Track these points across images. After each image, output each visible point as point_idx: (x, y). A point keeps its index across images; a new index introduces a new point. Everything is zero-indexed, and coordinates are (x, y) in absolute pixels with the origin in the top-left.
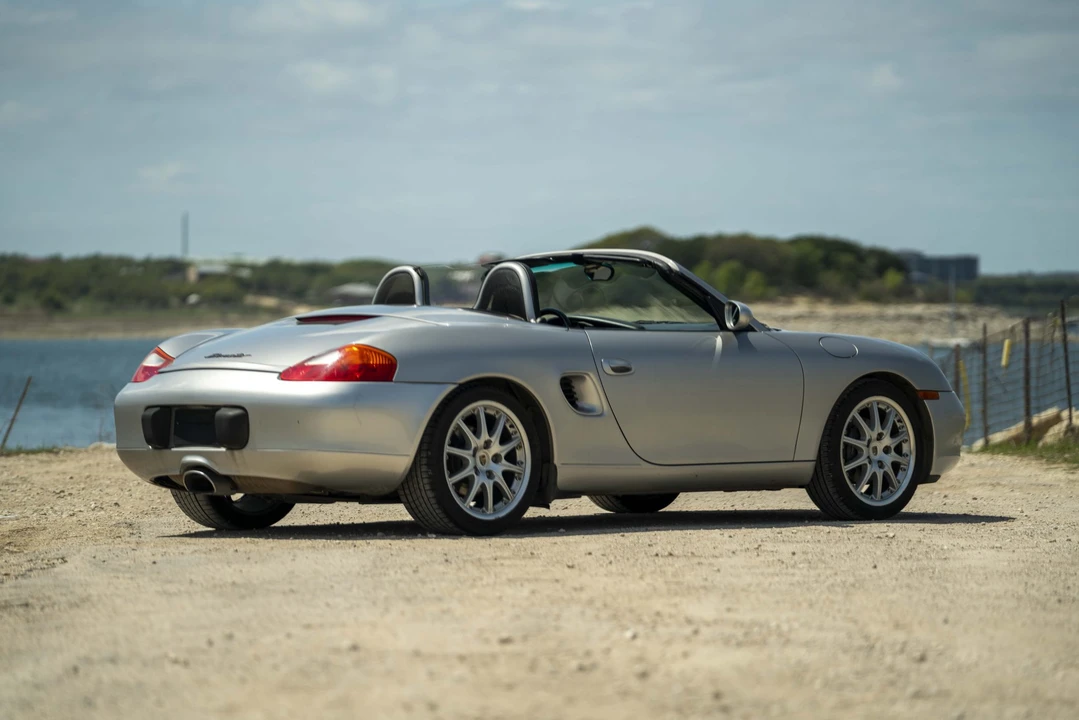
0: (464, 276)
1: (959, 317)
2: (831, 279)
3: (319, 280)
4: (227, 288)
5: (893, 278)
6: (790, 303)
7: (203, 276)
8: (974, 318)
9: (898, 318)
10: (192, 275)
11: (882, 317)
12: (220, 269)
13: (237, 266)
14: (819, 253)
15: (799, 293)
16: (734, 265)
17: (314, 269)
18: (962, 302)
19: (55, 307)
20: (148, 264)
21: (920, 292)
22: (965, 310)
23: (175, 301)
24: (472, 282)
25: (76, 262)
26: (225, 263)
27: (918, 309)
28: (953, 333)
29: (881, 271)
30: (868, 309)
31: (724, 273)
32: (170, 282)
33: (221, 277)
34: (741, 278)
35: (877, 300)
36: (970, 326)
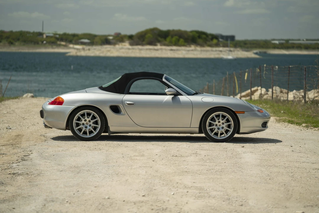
0: (111, 38)
1: (231, 51)
2: (200, 41)
3: (75, 38)
4: (53, 40)
5: (215, 41)
6: (190, 47)
7: (47, 37)
8: (234, 51)
9: (216, 51)
10: (45, 36)
11: (212, 51)
12: (51, 35)
13: (56, 34)
14: (197, 35)
15: (193, 44)
16: (177, 37)
17: (74, 35)
18: (231, 47)
19: (11, 43)
20: (34, 33)
21: (221, 45)
22: (232, 49)
23: (40, 43)
24: (113, 39)
25: (16, 32)
26: (53, 33)
27: (221, 49)
28: (229, 55)
29: (212, 39)
30: (209, 48)
31: (174, 39)
32: (39, 38)
33: (51, 37)
34: (178, 40)
35: (210, 46)
36: (233, 53)
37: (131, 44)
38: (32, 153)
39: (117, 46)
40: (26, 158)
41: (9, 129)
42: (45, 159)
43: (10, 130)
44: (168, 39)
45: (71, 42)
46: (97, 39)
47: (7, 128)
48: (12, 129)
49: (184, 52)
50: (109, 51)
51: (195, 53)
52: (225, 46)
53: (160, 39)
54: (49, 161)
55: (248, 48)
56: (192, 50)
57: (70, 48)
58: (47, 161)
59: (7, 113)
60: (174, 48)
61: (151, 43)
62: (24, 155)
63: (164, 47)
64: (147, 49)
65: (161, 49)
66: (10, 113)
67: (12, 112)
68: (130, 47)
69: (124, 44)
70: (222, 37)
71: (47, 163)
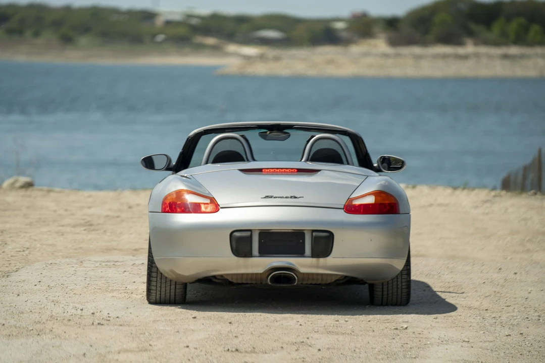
0: (340, 25)
3: (244, 27)
4: (182, 31)
7: (168, 23)
10: (159, 21)
12: (177, 18)
13: (190, 16)
16: (522, 20)
17: (242, 19)
19: (67, 40)
20: (130, 13)
23: (146, 39)
24: (346, 29)
26: (182, 13)
31: (513, 26)
32: (145, 27)
33: (178, 24)
34: (526, 29)
37: (393, 43)
39: (355, 49)
44: (497, 27)
46: (299, 30)
49: (541, 62)
50: (331, 62)
57: (228, 54)
60: (514, 50)
61: (448, 39)
63: (483, 50)
64: (436, 57)
65: (477, 56)
68: (390, 50)
69: (372, 42)
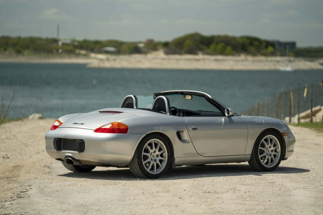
0: (141, 45)
1: (290, 61)
2: (252, 49)
3: (98, 46)
4: (70, 48)
5: (270, 49)
6: (239, 55)
7: (63, 44)
8: (294, 61)
9: (272, 61)
10: (60, 43)
11: (267, 61)
12: (68, 41)
13: (73, 41)
14: (248, 41)
15: (242, 53)
16: (223, 44)
17: (97, 43)
18: (291, 56)
19: (19, 52)
20: (47, 40)
21: (278, 53)
22: (292, 59)
23: (55, 51)
24: (145, 47)
25: (25, 39)
26: (70, 40)
27: (278, 58)
28: (287, 66)
29: (267, 47)
30: (263, 58)
31: (220, 47)
32: (54, 46)
33: (68, 45)
34: (225, 48)
35: (265, 55)
36: (293, 63)
37: (167, 53)
38: (31, 189)
39: (150, 56)
40: (22, 195)
41: (6, 158)
42: (46, 195)
43: (8, 160)
44: (212, 47)
45: (92, 50)
46: (124, 47)
47: (4, 157)
48: (11, 159)
49: (232, 63)
50: (139, 62)
51: (246, 63)
52: (283, 54)
53: (202, 46)
54: (50, 199)
55: (312, 57)
56: (242, 61)
57: (91, 58)
58: (48, 198)
59: (7, 138)
60: (220, 57)
61: (191, 51)
62: (21, 190)
63: (206, 57)
64: (186, 60)
65: (204, 60)
66: (10, 139)
67: (12, 137)
68: (165, 56)
69: (157, 52)
70: (280, 44)
71: (48, 201)
